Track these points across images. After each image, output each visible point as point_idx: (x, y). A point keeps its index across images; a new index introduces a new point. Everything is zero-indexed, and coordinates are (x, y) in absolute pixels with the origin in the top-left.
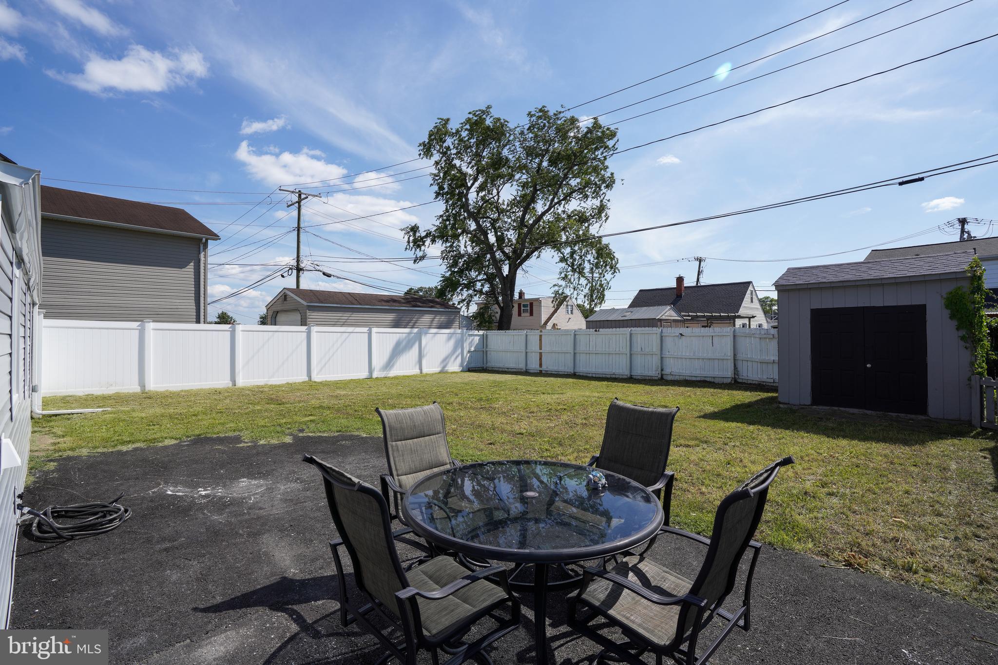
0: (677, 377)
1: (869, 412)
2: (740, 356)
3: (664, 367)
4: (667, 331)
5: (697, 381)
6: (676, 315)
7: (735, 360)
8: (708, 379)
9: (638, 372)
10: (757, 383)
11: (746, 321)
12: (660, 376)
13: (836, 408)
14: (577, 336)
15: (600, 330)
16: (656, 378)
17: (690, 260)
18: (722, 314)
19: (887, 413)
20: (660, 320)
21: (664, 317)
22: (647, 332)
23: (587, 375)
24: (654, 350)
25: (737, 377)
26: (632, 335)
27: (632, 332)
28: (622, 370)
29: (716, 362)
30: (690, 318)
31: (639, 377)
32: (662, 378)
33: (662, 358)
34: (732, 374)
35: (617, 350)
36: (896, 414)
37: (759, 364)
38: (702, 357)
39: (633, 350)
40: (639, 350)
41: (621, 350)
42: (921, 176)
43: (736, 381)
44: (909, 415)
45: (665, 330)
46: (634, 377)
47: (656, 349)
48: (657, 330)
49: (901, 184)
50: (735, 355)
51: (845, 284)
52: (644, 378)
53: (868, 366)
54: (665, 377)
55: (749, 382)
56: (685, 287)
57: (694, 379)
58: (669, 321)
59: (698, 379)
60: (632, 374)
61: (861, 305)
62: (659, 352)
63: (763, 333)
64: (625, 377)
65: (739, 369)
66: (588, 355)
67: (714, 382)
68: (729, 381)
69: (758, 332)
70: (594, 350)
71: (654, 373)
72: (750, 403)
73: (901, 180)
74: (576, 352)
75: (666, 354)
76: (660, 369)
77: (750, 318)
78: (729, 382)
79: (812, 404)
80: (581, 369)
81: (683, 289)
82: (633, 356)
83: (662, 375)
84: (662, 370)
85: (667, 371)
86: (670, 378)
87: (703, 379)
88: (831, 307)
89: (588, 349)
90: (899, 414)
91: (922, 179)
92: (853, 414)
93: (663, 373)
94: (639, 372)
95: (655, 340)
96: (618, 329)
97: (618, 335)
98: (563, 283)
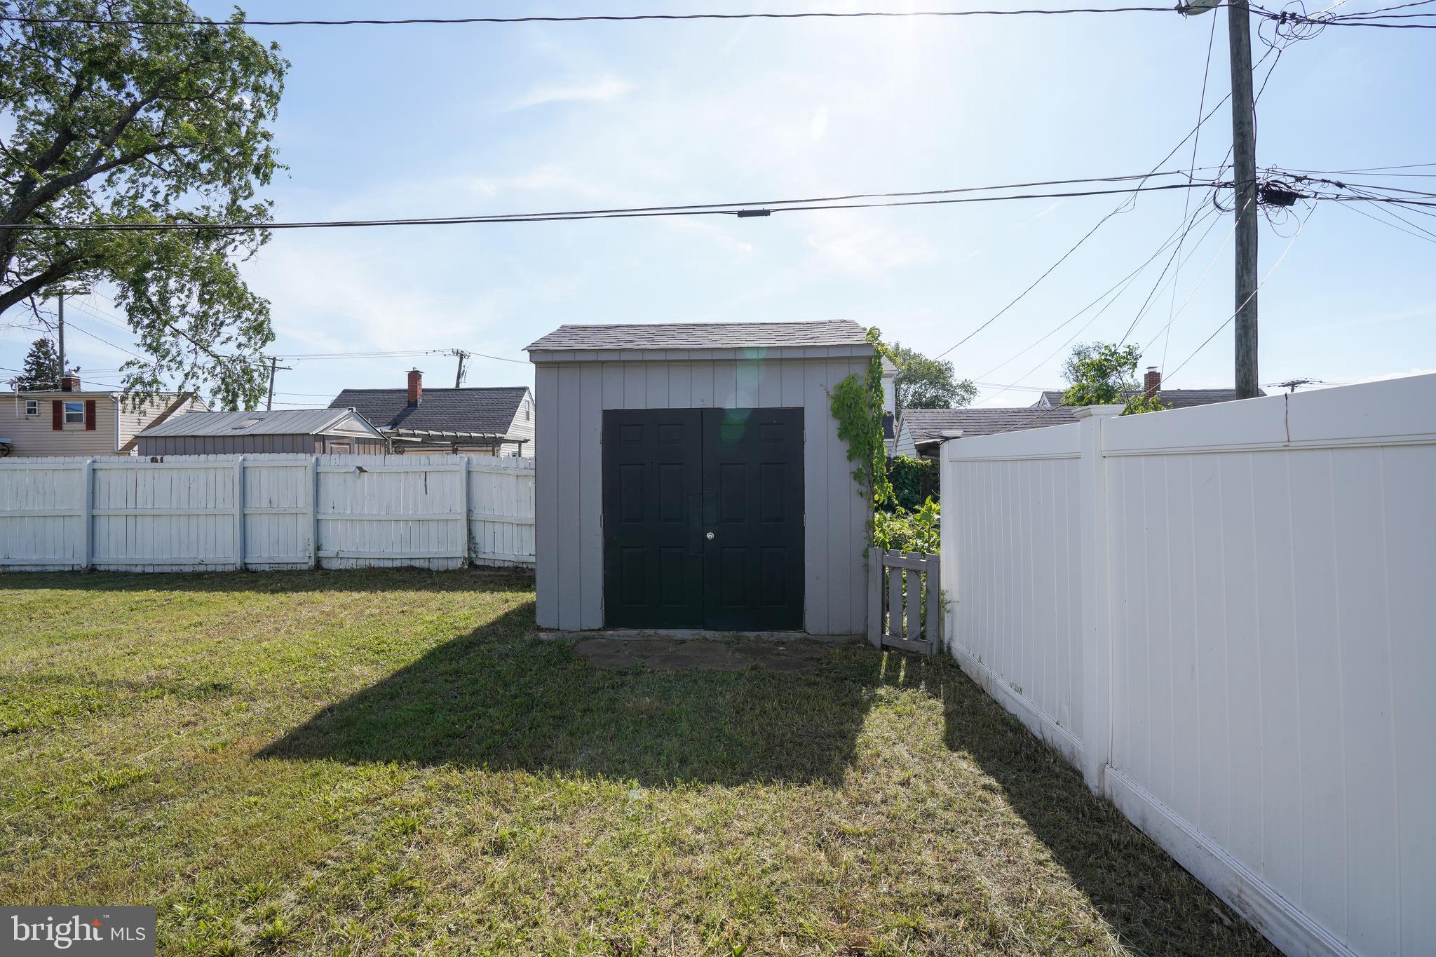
0: (351, 561)
1: (709, 634)
2: (479, 514)
3: (324, 542)
4: (332, 462)
5: (393, 569)
6: (362, 428)
7: (469, 521)
8: (417, 564)
9: (263, 555)
10: (511, 565)
11: (515, 447)
12: (312, 563)
13: (650, 632)
14: (99, 474)
15: (165, 458)
16: (305, 567)
17: (447, 353)
18: (473, 434)
19: (740, 634)
20: (322, 438)
21: (331, 432)
22: (284, 464)
23: (129, 568)
24: (300, 504)
25: (474, 556)
26: (248, 472)
27: (247, 464)
28: (224, 554)
29: (433, 525)
30: (419, 440)
31: (267, 568)
32: (318, 565)
33: (318, 521)
34: (463, 551)
35: (211, 505)
36: (755, 633)
37: (515, 528)
38: (406, 518)
39: (249, 504)
40: (265, 504)
41: (219, 505)
42: (767, 207)
43: (472, 564)
44: (775, 633)
45: (325, 459)
46: (253, 567)
47: (304, 499)
48: (307, 460)
49: (742, 214)
50: (469, 511)
51: (671, 357)
52: (277, 568)
53: (710, 536)
54: (325, 564)
55: (498, 564)
56: (424, 390)
57: (388, 564)
58: (345, 441)
59: (397, 564)
60: (248, 560)
61: (697, 404)
62: (310, 510)
63: (522, 466)
64: (231, 568)
65: (478, 540)
66: (131, 521)
67: (429, 570)
68: (457, 564)
69: (514, 465)
70: (149, 506)
71: (300, 555)
72: (478, 630)
73: (740, 208)
74: (96, 512)
75: (327, 512)
76: (312, 548)
77: (520, 443)
78: (459, 566)
79: (605, 628)
80: (113, 555)
81: (420, 392)
82: (249, 519)
83: (318, 560)
84: (318, 548)
85: (329, 550)
86: (336, 565)
87: (406, 563)
88: (642, 407)
89: (131, 505)
90: (760, 633)
91: (766, 213)
92: (682, 642)
93: (321, 554)
94: (265, 555)
95: (303, 481)
96: (212, 457)
97: (212, 472)
98: (151, 359)
